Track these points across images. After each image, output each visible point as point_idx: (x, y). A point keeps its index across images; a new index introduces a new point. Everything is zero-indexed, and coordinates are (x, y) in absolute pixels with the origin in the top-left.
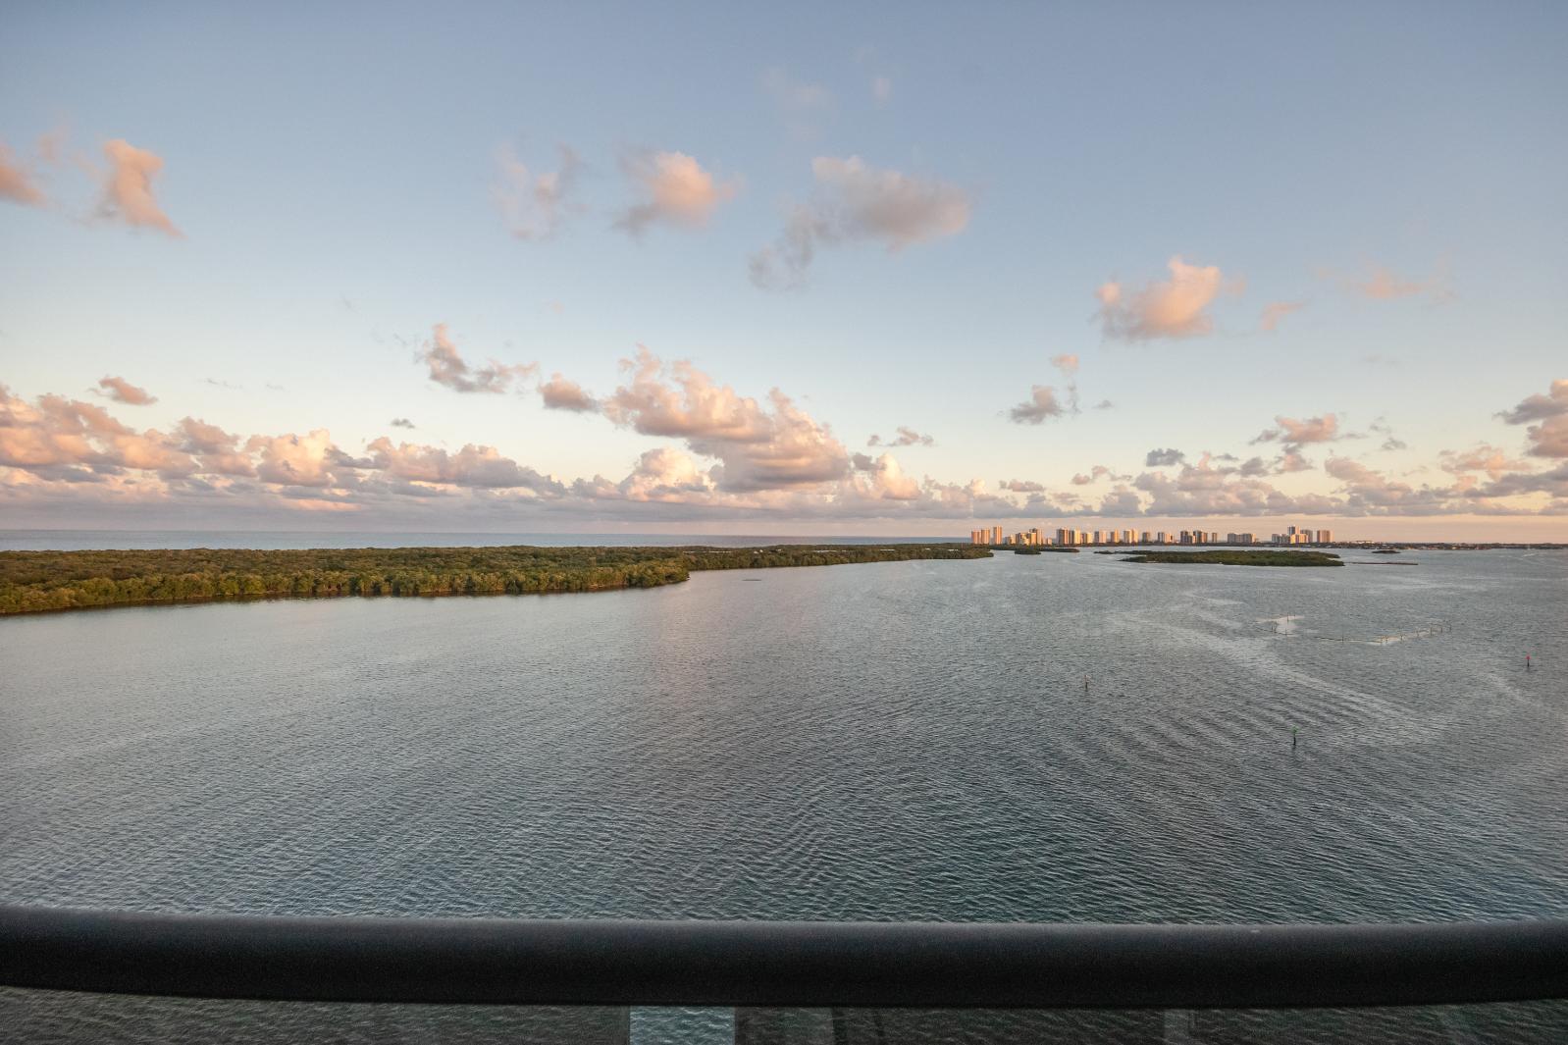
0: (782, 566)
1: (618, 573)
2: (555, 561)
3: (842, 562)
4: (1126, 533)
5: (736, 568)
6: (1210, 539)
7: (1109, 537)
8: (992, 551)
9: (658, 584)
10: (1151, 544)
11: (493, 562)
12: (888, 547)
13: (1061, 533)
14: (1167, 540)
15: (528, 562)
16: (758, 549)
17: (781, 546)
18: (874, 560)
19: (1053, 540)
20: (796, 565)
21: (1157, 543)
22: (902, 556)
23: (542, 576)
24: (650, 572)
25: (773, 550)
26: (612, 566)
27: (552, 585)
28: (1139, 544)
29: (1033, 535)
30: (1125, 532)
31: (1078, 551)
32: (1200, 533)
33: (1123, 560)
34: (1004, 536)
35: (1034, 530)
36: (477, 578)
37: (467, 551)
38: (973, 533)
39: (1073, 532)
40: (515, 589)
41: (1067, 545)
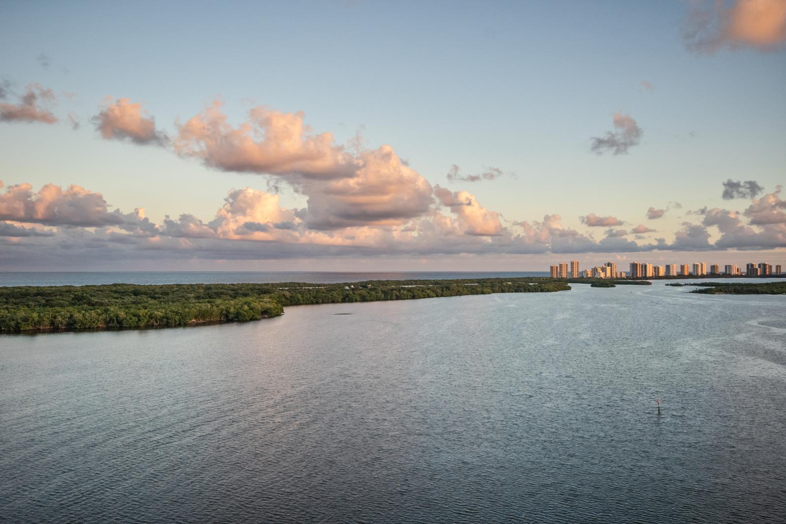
0: (372, 300)
1: (215, 308)
2: (155, 298)
3: (429, 296)
4: (695, 267)
5: (328, 303)
6: (774, 270)
7: (679, 270)
8: (569, 284)
9: (253, 319)
10: (719, 276)
11: (95, 300)
12: (472, 281)
13: (634, 266)
14: (734, 272)
15: (128, 299)
16: (349, 285)
17: (371, 282)
18: (459, 294)
19: (626, 273)
20: (386, 299)
21: (726, 275)
22: (486, 290)
23: (142, 312)
24: (246, 307)
25: (364, 285)
26: (209, 302)
27: (152, 321)
28: (707, 276)
29: (608, 269)
30: (694, 265)
31: (649, 284)
32: (765, 265)
33: (693, 292)
34: (580, 270)
35: (609, 264)
36: (78, 316)
37: (69, 290)
38: (552, 268)
39: (646, 266)
40: (116, 325)
41: (640, 278)
